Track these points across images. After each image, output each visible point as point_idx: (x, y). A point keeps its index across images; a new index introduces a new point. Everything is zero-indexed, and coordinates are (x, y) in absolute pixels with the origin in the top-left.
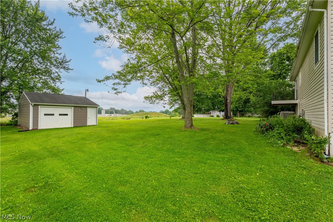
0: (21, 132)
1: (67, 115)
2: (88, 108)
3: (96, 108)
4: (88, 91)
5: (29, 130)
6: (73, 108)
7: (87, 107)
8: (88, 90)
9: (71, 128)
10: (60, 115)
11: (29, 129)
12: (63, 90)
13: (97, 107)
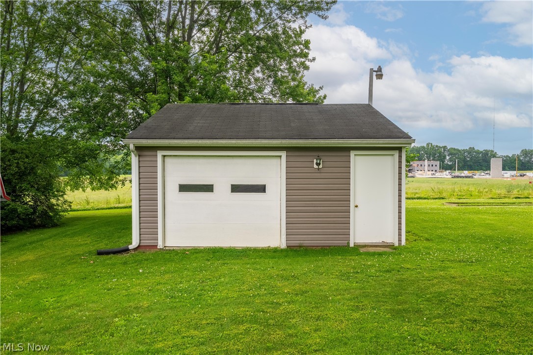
0: (112, 255)
1: (261, 189)
2: (352, 153)
3: (396, 153)
4: (380, 77)
5: (127, 250)
6: (284, 154)
7: (348, 149)
8: (380, 69)
9: (276, 250)
10: (236, 189)
11: (131, 247)
12: (321, 88)
13: (400, 149)
